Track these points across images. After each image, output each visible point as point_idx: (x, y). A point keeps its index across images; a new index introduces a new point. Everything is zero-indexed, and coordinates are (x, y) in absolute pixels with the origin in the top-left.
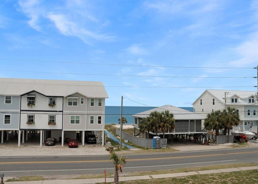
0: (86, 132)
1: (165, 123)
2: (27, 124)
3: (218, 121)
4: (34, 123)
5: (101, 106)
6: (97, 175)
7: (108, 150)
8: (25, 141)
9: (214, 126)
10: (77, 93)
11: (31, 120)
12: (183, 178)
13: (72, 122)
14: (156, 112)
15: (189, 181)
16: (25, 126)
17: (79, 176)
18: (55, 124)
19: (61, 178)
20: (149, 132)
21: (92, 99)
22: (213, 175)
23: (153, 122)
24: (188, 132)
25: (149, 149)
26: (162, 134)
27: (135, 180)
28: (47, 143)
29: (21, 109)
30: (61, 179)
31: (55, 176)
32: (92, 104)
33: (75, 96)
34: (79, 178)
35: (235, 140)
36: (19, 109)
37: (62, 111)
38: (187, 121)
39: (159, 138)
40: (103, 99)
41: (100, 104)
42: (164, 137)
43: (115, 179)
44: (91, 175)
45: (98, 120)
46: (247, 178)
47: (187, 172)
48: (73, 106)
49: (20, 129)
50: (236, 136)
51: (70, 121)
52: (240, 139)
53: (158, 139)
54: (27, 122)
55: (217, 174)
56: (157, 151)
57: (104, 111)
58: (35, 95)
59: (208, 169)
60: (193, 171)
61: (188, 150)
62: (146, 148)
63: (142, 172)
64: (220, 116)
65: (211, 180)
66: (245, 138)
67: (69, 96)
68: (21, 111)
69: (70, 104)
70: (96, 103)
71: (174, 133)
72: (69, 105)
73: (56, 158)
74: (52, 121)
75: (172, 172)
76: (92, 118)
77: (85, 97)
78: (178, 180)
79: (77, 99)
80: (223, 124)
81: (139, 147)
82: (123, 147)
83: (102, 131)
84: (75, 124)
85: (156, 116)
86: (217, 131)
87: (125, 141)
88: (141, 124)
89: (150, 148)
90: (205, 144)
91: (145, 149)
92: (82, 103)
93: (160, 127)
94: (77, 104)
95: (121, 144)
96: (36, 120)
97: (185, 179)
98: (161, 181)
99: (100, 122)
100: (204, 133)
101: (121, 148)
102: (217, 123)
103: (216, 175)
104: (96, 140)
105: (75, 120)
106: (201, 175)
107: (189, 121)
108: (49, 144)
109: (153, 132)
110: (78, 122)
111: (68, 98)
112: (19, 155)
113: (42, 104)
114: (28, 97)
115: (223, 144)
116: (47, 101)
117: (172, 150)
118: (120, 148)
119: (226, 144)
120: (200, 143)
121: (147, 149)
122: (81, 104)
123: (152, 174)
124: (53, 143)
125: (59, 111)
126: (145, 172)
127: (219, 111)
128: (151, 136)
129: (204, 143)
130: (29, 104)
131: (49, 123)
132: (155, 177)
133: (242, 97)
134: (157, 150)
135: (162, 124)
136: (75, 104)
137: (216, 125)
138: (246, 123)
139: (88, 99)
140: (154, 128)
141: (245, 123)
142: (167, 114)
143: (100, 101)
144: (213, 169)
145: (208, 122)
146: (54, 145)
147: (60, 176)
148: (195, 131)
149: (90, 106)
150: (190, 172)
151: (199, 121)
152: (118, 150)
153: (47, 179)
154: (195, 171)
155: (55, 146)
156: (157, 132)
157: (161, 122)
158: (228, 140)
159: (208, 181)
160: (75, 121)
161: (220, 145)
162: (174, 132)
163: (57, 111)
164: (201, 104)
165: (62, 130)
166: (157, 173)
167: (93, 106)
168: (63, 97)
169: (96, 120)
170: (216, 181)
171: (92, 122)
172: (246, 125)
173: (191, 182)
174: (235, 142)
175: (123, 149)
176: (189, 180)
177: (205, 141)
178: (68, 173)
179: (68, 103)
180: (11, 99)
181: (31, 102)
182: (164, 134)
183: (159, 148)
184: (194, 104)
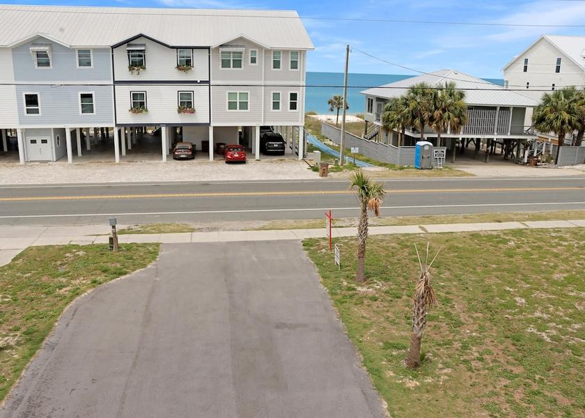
0: (262, 128)
1: (444, 111)
2: (131, 112)
3: (568, 113)
4: (147, 111)
5: (297, 68)
6: (305, 222)
7: (315, 169)
8: (128, 152)
9: (559, 123)
10: (241, 39)
11: (139, 104)
12: (494, 233)
13: (232, 106)
14: (422, 86)
15: (509, 240)
16: (126, 117)
17: (266, 223)
18: (193, 112)
19: (229, 228)
20: (403, 131)
21: (277, 52)
22: (558, 231)
23: (415, 109)
24: (493, 134)
25: (405, 168)
26: (436, 136)
27: (391, 235)
28: (176, 153)
29: (116, 80)
30: (229, 230)
31: (214, 224)
32: (277, 65)
33: (237, 46)
34: (267, 228)
36: (110, 79)
37: (208, 82)
38: (494, 108)
39: (431, 144)
40: (301, 51)
42: (439, 143)
44: (291, 222)
45: (289, 101)
47: (500, 222)
48: (232, 68)
49: (117, 125)
51: (227, 103)
53: (426, 148)
54: (130, 108)
55: (568, 230)
56: (425, 175)
57: (303, 80)
58: (144, 45)
59: (546, 219)
60: (513, 221)
61: (493, 175)
62: (398, 166)
63: (401, 217)
64: (575, 101)
65: (556, 240)
67: (221, 46)
68: (116, 83)
69: (225, 64)
70: (285, 63)
71: (460, 136)
72: (222, 67)
73: (206, 186)
74: (186, 105)
75: (467, 219)
76: (276, 96)
77: (260, 47)
78: (484, 237)
79: (241, 53)
80: (580, 121)
81: (381, 165)
82: (347, 164)
83: (298, 127)
84: (238, 110)
85: (424, 94)
86: (562, 137)
87: (352, 149)
89: (408, 168)
90: (528, 163)
91: (396, 170)
92: (253, 61)
93: (432, 119)
94: (243, 63)
95: (343, 158)
96: (150, 103)
97: (498, 236)
98: (446, 238)
99: (293, 106)
100: (529, 138)
101: (342, 165)
102: (566, 116)
103: (567, 232)
104: (284, 148)
105: (238, 101)
106: (532, 230)
107: (498, 110)
108: (182, 156)
109: (414, 130)
110: (244, 106)
111: (221, 49)
112: (123, 180)
113: (160, 66)
114: (129, 51)
115: (573, 165)
116: (172, 59)
117: (459, 173)
118: (340, 164)
119: (581, 166)
120: (517, 161)
121: (402, 169)
122: (250, 64)
123: (423, 222)
124: (190, 153)
125: (201, 82)
126: (408, 217)
127: (573, 88)
128: (410, 142)
129: (526, 162)
130: (131, 68)
131: (180, 110)
132: (433, 228)
134: (425, 172)
135: (437, 113)
136: (238, 64)
137: (563, 123)
139: (267, 51)
140: (417, 122)
142: (450, 90)
143: (295, 58)
144: (557, 218)
145: (545, 115)
146: (193, 158)
147: (225, 223)
148: (509, 134)
149: (272, 69)
150: (506, 223)
151: (520, 111)
152: (338, 169)
153: (199, 229)
154: (517, 221)
155: (194, 161)
156: (422, 133)
157: (436, 108)
159: (550, 242)
160: (238, 103)
161: (566, 167)
162: (461, 133)
163: (196, 82)
164: (525, 70)
165: (209, 124)
166: (434, 222)
167: (279, 68)
168: (208, 48)
169: (285, 101)
170: (566, 244)
171: (276, 105)
173: (512, 243)
175: (346, 167)
176: (507, 238)
177: (531, 156)
178: (241, 218)
179: (221, 63)
180: (92, 58)
181: (137, 63)
182: (439, 136)
183: (428, 167)
184: (505, 70)
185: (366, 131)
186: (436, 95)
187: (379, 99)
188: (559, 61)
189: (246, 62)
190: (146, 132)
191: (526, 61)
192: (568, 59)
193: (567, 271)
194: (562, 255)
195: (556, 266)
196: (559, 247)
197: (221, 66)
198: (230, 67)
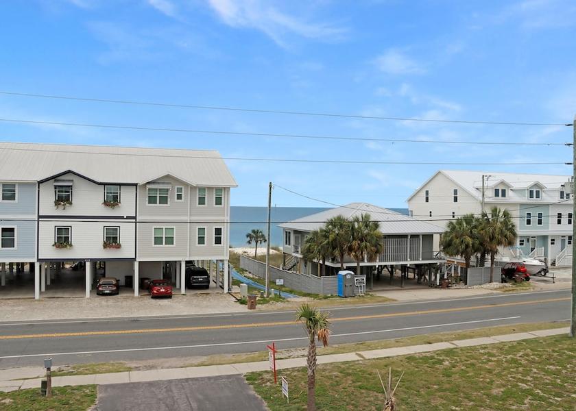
0: (187, 262)
1: (361, 240)
2: (55, 247)
3: (471, 237)
4: (71, 245)
5: (221, 204)
6: (244, 356)
7: (242, 302)
8: (47, 287)
9: (463, 246)
10: (168, 176)
11: (63, 239)
12: (428, 355)
13: (158, 241)
14: (339, 218)
15: (443, 360)
16: (49, 252)
17: (204, 359)
18: (119, 246)
19: (167, 365)
20: (324, 262)
21: (202, 189)
22: (485, 348)
23: (335, 240)
24: (407, 260)
25: (329, 297)
26: (355, 265)
27: (331, 364)
28: (100, 289)
29: (40, 214)
30: (168, 368)
31: (151, 362)
32: (202, 201)
33: (163, 183)
34: (206, 363)
35: (504, 276)
36: (35, 214)
37: (135, 218)
38: (404, 236)
39: (352, 273)
40: (225, 188)
41: (219, 201)
42: (359, 271)
43: (309, 360)
44: (229, 357)
45: (214, 236)
47: (430, 343)
48: (158, 204)
49: (39, 260)
50: (506, 267)
51: (153, 238)
52: (512, 274)
53: (349, 277)
54: (54, 243)
55: (493, 346)
56: (350, 303)
57: (227, 215)
58: (72, 181)
59: (471, 337)
60: (442, 341)
61: (414, 298)
62: (321, 295)
63: (337, 346)
64: (475, 227)
65: (486, 357)
66: (525, 272)
67: (149, 183)
68: (39, 217)
69: (152, 200)
70: (210, 199)
71: (377, 264)
72: (149, 203)
73: (135, 322)
74: (112, 240)
75: (398, 344)
76: (202, 231)
77: (186, 185)
78: (421, 359)
79: (167, 190)
80: (481, 244)
81: (305, 295)
82: (272, 295)
83: (222, 261)
84: (164, 245)
85: (341, 226)
86: (467, 259)
87: (277, 281)
88: (308, 245)
89: (332, 296)
90: (441, 286)
91: (320, 299)
92: (179, 197)
93: (350, 249)
94: (169, 199)
95: (268, 289)
96: (75, 239)
97: (432, 358)
98: (385, 363)
99: (218, 241)
100: (438, 262)
101: (268, 297)
102: (469, 240)
103: (493, 348)
104: (209, 282)
105: (164, 236)
106: (462, 349)
107: (409, 237)
108: (106, 292)
109: (333, 260)
110: (170, 241)
111: (149, 186)
113: (87, 201)
114: (56, 187)
115: (480, 284)
116: (99, 195)
117: (380, 299)
118: (265, 296)
119: (488, 285)
121: (326, 298)
122: (176, 200)
123: (358, 349)
124: (115, 288)
125: (128, 218)
126: (343, 345)
127: (472, 216)
128: (332, 272)
129: (438, 284)
130: (57, 203)
131: (106, 245)
132: (369, 354)
133: (516, 186)
134: (348, 299)
135: (355, 243)
136: (164, 200)
137: (467, 246)
138: (523, 241)
139: (193, 188)
140: (337, 252)
141: (521, 241)
142: (366, 222)
143: (220, 194)
144: (480, 336)
145: (451, 240)
146: (118, 294)
148: (421, 259)
149: (197, 205)
150: (436, 344)
151: (428, 237)
152: (264, 301)
153: (137, 368)
154: (446, 341)
155: (118, 296)
156: (342, 263)
157: (354, 239)
158: (491, 277)
159: (480, 359)
160: (164, 238)
161: (475, 287)
162: (377, 261)
163: (122, 218)
164: (427, 201)
165: (135, 259)
166: (369, 348)
167: (204, 204)
168: (136, 185)
169: (210, 236)
170: (495, 359)
171: (201, 240)
172: (522, 244)
173: (447, 363)
174: (503, 281)
175: (272, 299)
176: (441, 358)
177: (442, 278)
178: (178, 354)
179: (147, 199)
180: (16, 192)
181: (64, 197)
182: (358, 265)
183: (351, 295)
184: (409, 200)
185: (284, 263)
186: (353, 227)
187: (296, 232)
188: (456, 192)
189: (172, 198)
190: (63, 268)
191: (427, 192)
192: (464, 190)
193: (504, 386)
194: (494, 370)
195: (491, 382)
196: (490, 363)
197: (147, 202)
198: (156, 203)
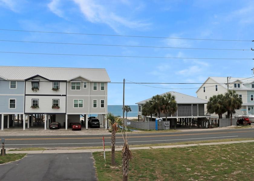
1: (167, 105)
2: (32, 108)
4: (38, 107)
5: (103, 90)
8: (31, 127)
10: (80, 77)
11: (35, 105)
12: (183, 148)
13: (76, 106)
14: (158, 96)
16: (29, 110)
17: (79, 147)
18: (59, 108)
21: (95, 83)
22: (213, 146)
23: (155, 105)
24: (191, 116)
28: (51, 126)
30: (61, 150)
32: (95, 88)
33: (78, 80)
34: (79, 149)
36: (24, 94)
37: (66, 96)
38: (190, 105)
39: (162, 119)
40: (105, 82)
41: (103, 88)
45: (101, 104)
46: (247, 147)
47: (187, 144)
49: (25, 113)
50: (239, 119)
51: (74, 105)
52: (242, 122)
53: (160, 121)
54: (31, 106)
55: (218, 145)
57: (106, 94)
58: (39, 80)
63: (143, 145)
65: (211, 148)
66: (248, 121)
67: (71, 80)
68: (26, 95)
69: (73, 88)
70: (99, 87)
72: (72, 89)
74: (56, 105)
76: (95, 101)
77: (88, 81)
79: (80, 83)
81: (141, 130)
83: (105, 115)
84: (78, 107)
85: (158, 99)
86: (220, 115)
88: (144, 108)
89: (153, 130)
91: (147, 131)
92: (85, 86)
93: (162, 109)
94: (80, 87)
96: (40, 104)
97: (185, 148)
98: (160, 150)
99: (102, 106)
100: (207, 117)
102: (219, 105)
104: (99, 125)
105: (78, 103)
106: (201, 146)
107: (192, 105)
108: (53, 127)
111: (71, 82)
113: (45, 88)
114: (32, 82)
115: (226, 126)
116: (51, 85)
117: (175, 131)
120: (203, 128)
121: (150, 130)
122: (84, 88)
123: (152, 146)
124: (57, 126)
125: (63, 95)
126: (145, 145)
129: (207, 127)
130: (33, 89)
131: (53, 107)
132: (155, 147)
134: (160, 131)
135: (164, 106)
136: (78, 88)
137: (218, 108)
138: (250, 108)
139: (91, 83)
143: (103, 85)
144: (214, 142)
145: (211, 106)
148: (198, 115)
149: (93, 90)
150: (190, 144)
151: (202, 105)
153: (48, 149)
154: (195, 143)
155: (59, 130)
156: (159, 117)
157: (163, 104)
158: (231, 123)
159: (208, 149)
160: (78, 105)
161: (223, 127)
162: (177, 116)
163: (60, 95)
164: (204, 91)
165: (65, 114)
166: (157, 145)
167: (96, 90)
168: (66, 81)
169: (99, 104)
170: (216, 149)
171: (95, 106)
172: (250, 110)
173: (191, 150)
176: (189, 149)
177: (209, 124)
179: (71, 87)
180: (16, 84)
181: (36, 88)
183: (161, 129)
184: (197, 92)
185: (139, 120)
186: (163, 99)
187: (143, 105)
188: (216, 86)
189: (82, 87)
191: (204, 88)
193: (213, 158)
194: (212, 153)
195: (209, 157)
196: (212, 151)
197: (71, 89)
198: (75, 89)
